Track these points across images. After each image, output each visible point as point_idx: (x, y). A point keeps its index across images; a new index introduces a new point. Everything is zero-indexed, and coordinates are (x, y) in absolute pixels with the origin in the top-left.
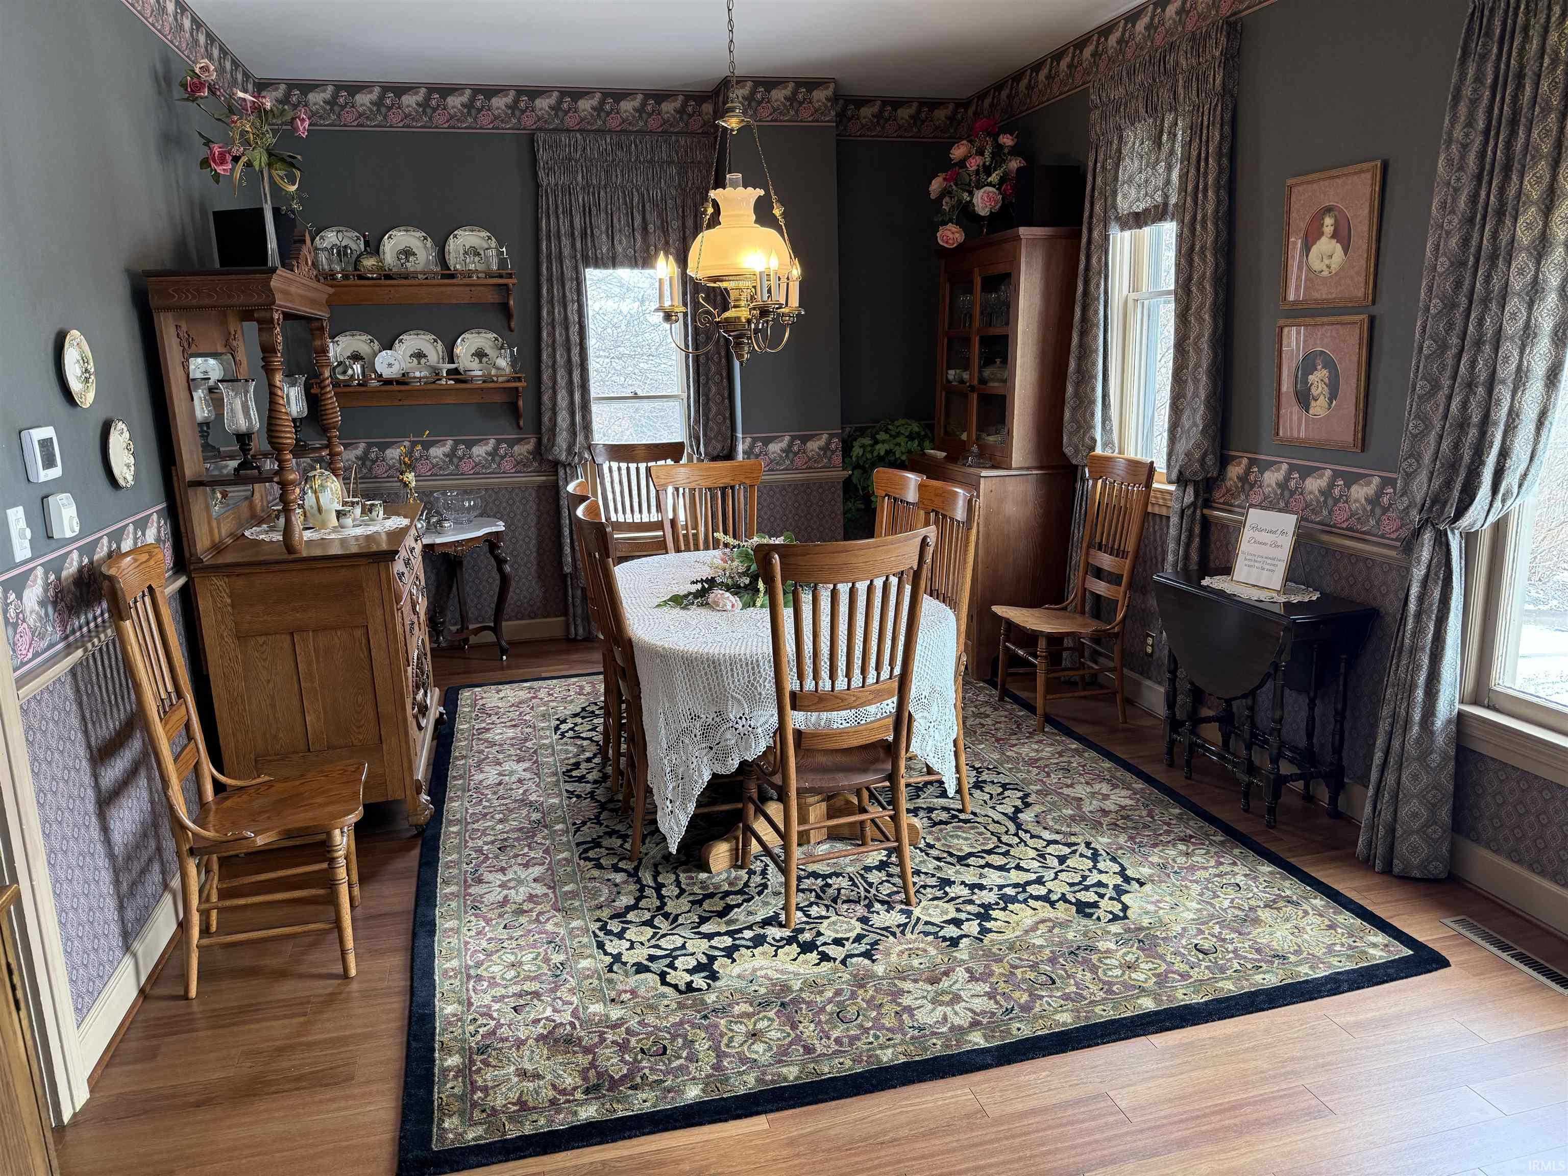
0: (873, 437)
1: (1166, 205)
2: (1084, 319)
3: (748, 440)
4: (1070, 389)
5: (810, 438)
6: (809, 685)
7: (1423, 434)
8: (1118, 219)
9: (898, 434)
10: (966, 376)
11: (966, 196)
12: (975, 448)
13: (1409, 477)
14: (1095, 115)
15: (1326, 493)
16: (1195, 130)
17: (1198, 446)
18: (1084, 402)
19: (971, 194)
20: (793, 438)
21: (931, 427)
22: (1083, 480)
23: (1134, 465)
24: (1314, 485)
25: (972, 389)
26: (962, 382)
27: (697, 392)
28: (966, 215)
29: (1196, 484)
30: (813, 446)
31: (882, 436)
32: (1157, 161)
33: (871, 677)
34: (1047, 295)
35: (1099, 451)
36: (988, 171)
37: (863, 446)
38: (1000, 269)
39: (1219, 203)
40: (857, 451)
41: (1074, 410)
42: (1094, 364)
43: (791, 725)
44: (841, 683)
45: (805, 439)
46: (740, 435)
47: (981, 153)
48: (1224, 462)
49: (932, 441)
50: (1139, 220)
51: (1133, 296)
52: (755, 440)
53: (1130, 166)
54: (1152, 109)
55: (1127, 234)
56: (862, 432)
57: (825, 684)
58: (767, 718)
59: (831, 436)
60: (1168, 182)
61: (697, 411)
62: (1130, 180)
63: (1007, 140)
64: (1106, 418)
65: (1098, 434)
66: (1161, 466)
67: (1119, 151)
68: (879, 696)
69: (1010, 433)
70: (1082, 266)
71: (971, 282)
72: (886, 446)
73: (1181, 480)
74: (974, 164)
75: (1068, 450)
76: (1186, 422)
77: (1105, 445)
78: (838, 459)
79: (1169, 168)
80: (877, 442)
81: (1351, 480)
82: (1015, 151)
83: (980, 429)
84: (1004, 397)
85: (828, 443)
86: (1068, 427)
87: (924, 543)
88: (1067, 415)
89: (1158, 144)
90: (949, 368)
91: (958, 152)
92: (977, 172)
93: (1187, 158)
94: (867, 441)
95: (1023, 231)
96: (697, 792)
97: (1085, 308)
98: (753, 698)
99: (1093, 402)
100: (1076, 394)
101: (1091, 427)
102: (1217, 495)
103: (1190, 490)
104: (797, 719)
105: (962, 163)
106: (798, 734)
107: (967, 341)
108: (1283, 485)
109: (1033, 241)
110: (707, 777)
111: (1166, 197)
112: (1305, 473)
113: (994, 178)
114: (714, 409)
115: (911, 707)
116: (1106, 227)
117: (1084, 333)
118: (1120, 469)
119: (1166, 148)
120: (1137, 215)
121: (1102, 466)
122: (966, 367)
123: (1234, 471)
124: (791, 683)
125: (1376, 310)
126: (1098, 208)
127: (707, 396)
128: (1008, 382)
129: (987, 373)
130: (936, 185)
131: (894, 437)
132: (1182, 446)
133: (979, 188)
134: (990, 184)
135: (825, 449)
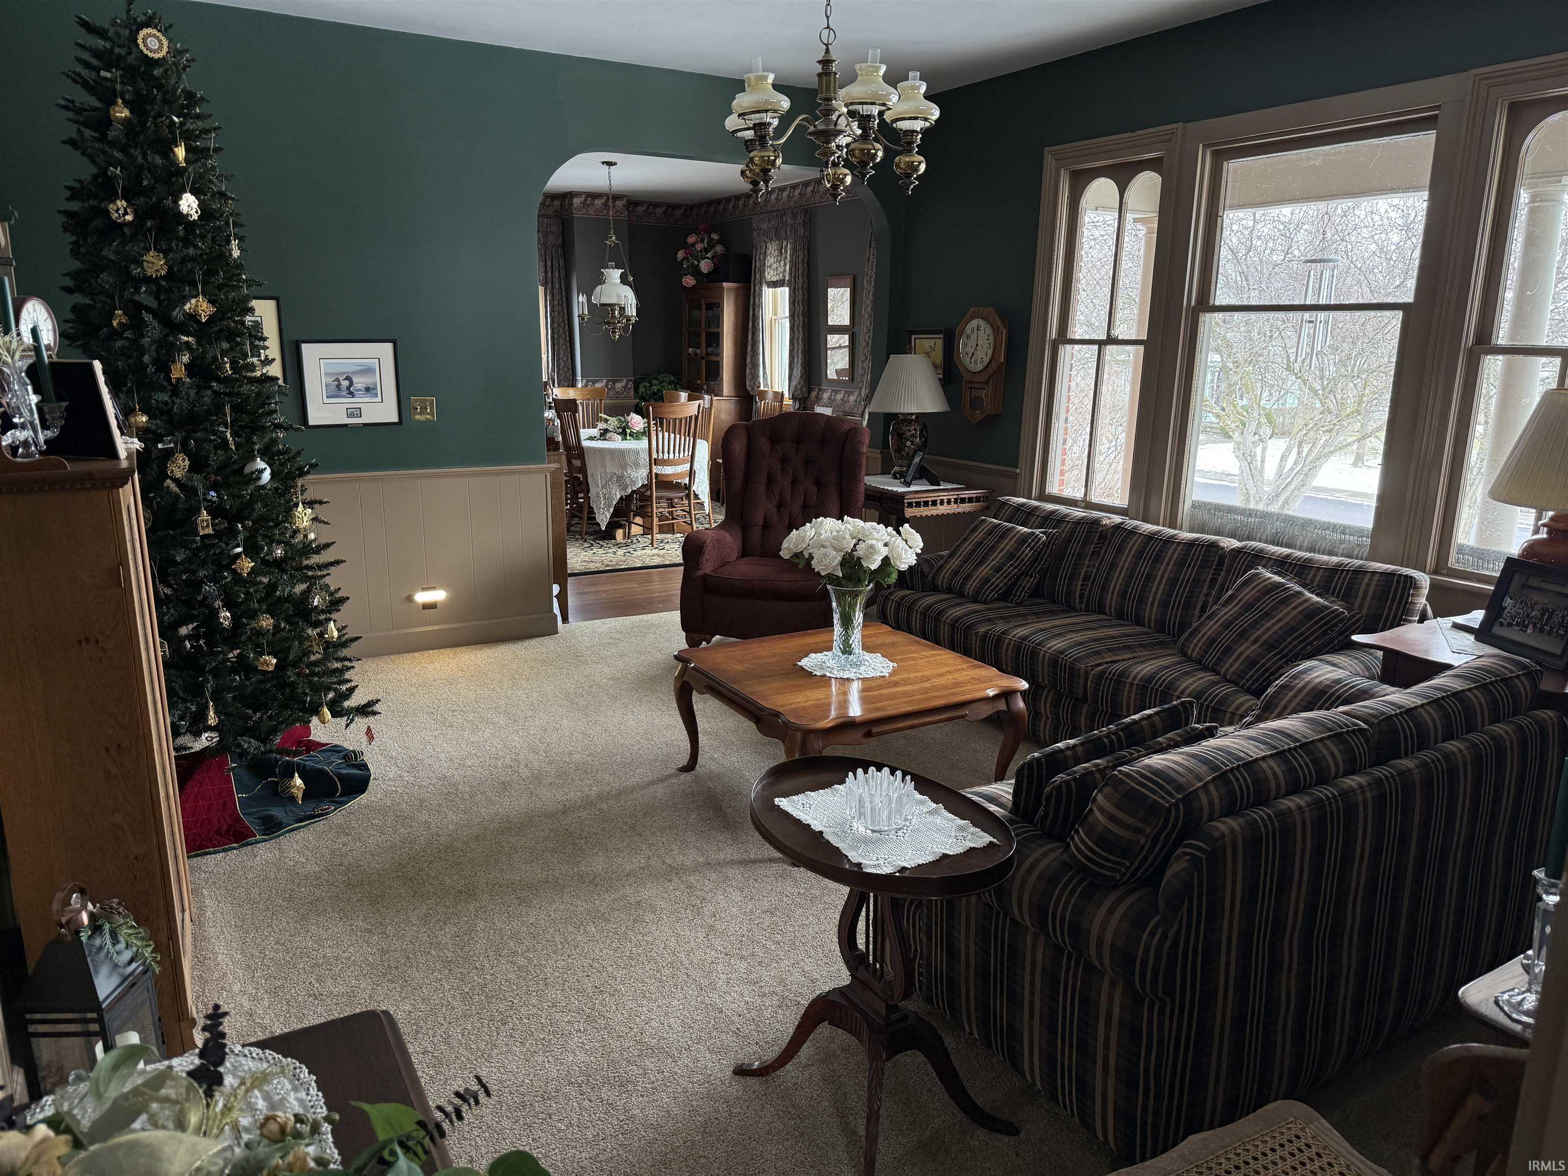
0: (650, 383)
1: (784, 280)
2: (754, 327)
3: (585, 381)
4: (748, 360)
5: (617, 381)
6: (661, 456)
7: (864, 374)
8: (766, 283)
9: (663, 381)
10: (698, 351)
11: (696, 262)
12: (705, 387)
13: (861, 389)
14: (755, 233)
15: (843, 400)
16: (794, 250)
17: (799, 383)
18: (755, 366)
19: (698, 261)
20: (608, 381)
21: (681, 379)
22: (756, 402)
23: (776, 393)
24: (839, 397)
25: (702, 358)
26: (696, 354)
27: (553, 354)
28: (696, 272)
29: (800, 400)
30: (619, 385)
31: (654, 382)
32: (780, 261)
33: (682, 455)
34: (736, 314)
35: (762, 388)
36: (706, 251)
37: (645, 387)
38: (713, 300)
39: (804, 282)
40: (642, 389)
41: (751, 369)
42: (758, 348)
43: (654, 471)
44: (671, 456)
45: (614, 382)
46: (579, 378)
47: (702, 241)
48: (810, 390)
49: (681, 385)
50: (774, 284)
51: (774, 317)
52: (588, 381)
53: (770, 260)
54: (778, 238)
55: (771, 290)
56: (643, 380)
57: (666, 457)
58: (644, 472)
59: (628, 381)
60: (785, 271)
61: (553, 365)
62: (770, 266)
63: (715, 236)
64: (764, 373)
65: (761, 381)
66: (786, 395)
67: (765, 252)
68: (683, 462)
69: (722, 379)
70: (752, 302)
71: (700, 305)
72: (658, 387)
73: (794, 398)
74: (699, 247)
75: (749, 388)
76: (795, 373)
77: (764, 386)
78: (632, 393)
79: (785, 264)
80: (652, 385)
81: (850, 394)
82: (719, 242)
83: (707, 379)
84: (718, 362)
85: (627, 384)
86: (748, 377)
87: (699, 406)
88: (748, 371)
89: (781, 253)
90: (689, 347)
91: (691, 239)
92: (701, 251)
93: (791, 262)
94: (647, 384)
95: (725, 284)
96: (615, 503)
97: (754, 322)
98: (637, 465)
99: (759, 365)
100: (752, 362)
101: (758, 377)
102: (809, 404)
103: (797, 403)
104: (656, 469)
105: (693, 245)
106: (657, 474)
107: (699, 336)
108: (829, 398)
109: (729, 289)
110: (618, 497)
111: (784, 276)
112: (836, 392)
113: (709, 255)
114: (562, 364)
115: (695, 468)
116: (761, 286)
117: (754, 334)
118: (770, 395)
119: (784, 255)
120: (773, 282)
121: (763, 395)
122: (698, 346)
123: (814, 394)
124: (655, 456)
125: (854, 330)
126: (758, 276)
127: (558, 356)
128: (719, 354)
129: (710, 350)
130: (680, 255)
131: (661, 383)
132: (794, 383)
133: (703, 259)
134: (707, 258)
135: (625, 387)
